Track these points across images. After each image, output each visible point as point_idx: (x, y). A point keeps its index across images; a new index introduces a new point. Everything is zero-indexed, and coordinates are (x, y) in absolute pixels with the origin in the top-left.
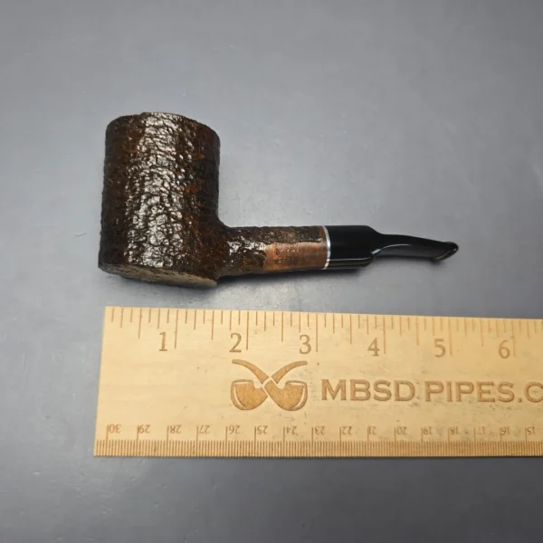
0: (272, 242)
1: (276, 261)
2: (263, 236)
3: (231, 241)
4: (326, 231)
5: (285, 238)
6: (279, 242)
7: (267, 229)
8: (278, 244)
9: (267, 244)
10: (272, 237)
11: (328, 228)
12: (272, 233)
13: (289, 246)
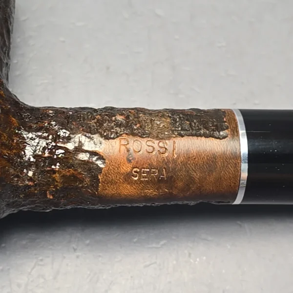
0: (118, 135)
1: (128, 177)
2: (100, 123)
3: (30, 130)
4: (239, 119)
5: (147, 129)
6: (134, 135)
7: (110, 112)
8: (131, 139)
9: (107, 138)
10: (119, 125)
11: (245, 113)
12: (120, 118)
13: (156, 144)
